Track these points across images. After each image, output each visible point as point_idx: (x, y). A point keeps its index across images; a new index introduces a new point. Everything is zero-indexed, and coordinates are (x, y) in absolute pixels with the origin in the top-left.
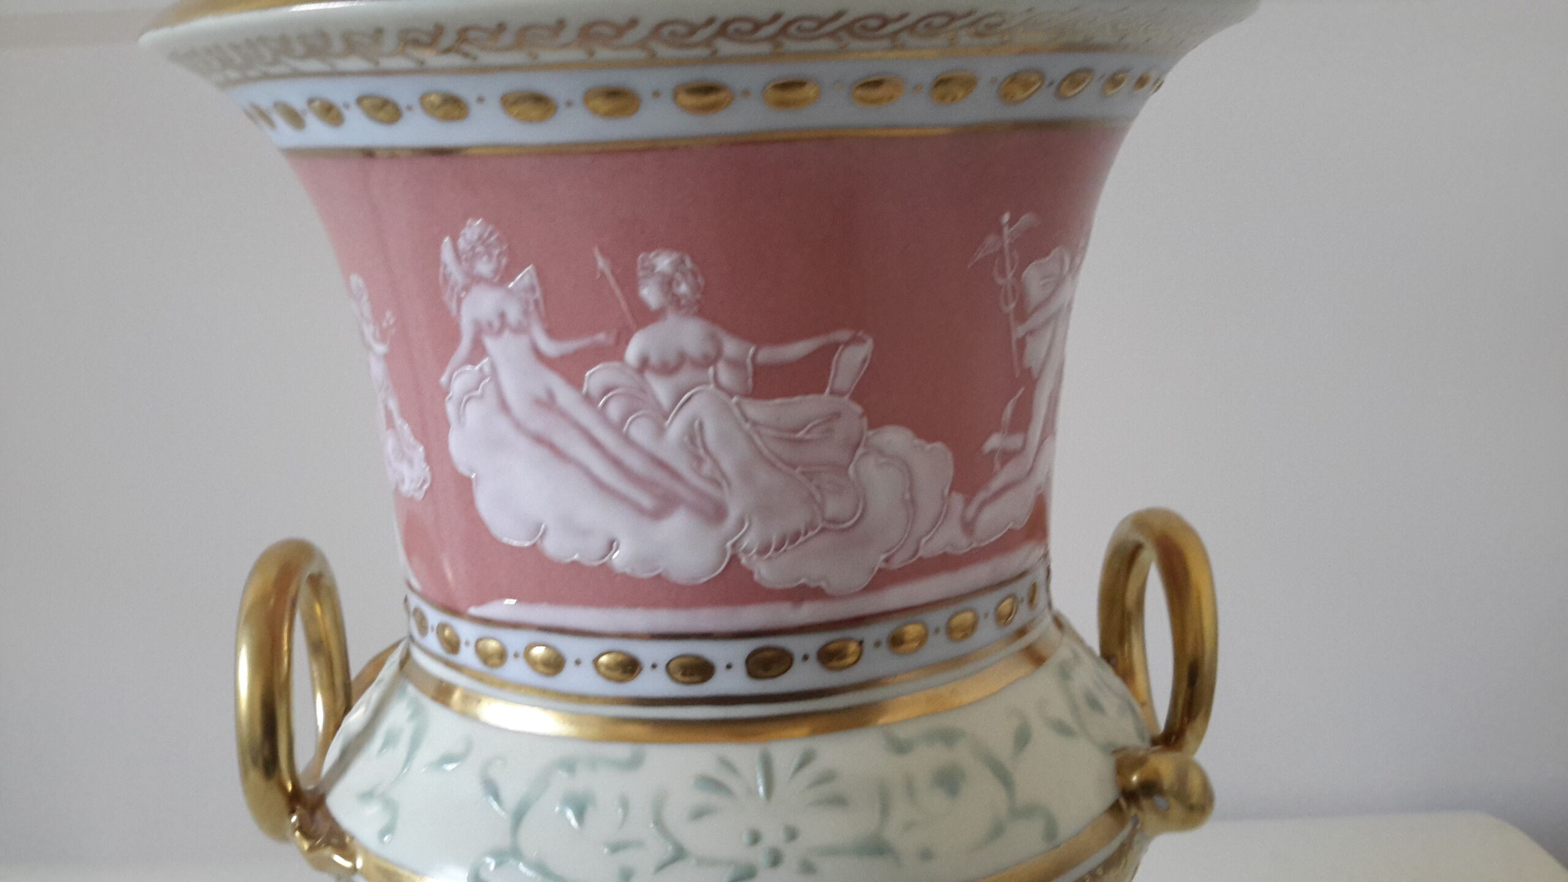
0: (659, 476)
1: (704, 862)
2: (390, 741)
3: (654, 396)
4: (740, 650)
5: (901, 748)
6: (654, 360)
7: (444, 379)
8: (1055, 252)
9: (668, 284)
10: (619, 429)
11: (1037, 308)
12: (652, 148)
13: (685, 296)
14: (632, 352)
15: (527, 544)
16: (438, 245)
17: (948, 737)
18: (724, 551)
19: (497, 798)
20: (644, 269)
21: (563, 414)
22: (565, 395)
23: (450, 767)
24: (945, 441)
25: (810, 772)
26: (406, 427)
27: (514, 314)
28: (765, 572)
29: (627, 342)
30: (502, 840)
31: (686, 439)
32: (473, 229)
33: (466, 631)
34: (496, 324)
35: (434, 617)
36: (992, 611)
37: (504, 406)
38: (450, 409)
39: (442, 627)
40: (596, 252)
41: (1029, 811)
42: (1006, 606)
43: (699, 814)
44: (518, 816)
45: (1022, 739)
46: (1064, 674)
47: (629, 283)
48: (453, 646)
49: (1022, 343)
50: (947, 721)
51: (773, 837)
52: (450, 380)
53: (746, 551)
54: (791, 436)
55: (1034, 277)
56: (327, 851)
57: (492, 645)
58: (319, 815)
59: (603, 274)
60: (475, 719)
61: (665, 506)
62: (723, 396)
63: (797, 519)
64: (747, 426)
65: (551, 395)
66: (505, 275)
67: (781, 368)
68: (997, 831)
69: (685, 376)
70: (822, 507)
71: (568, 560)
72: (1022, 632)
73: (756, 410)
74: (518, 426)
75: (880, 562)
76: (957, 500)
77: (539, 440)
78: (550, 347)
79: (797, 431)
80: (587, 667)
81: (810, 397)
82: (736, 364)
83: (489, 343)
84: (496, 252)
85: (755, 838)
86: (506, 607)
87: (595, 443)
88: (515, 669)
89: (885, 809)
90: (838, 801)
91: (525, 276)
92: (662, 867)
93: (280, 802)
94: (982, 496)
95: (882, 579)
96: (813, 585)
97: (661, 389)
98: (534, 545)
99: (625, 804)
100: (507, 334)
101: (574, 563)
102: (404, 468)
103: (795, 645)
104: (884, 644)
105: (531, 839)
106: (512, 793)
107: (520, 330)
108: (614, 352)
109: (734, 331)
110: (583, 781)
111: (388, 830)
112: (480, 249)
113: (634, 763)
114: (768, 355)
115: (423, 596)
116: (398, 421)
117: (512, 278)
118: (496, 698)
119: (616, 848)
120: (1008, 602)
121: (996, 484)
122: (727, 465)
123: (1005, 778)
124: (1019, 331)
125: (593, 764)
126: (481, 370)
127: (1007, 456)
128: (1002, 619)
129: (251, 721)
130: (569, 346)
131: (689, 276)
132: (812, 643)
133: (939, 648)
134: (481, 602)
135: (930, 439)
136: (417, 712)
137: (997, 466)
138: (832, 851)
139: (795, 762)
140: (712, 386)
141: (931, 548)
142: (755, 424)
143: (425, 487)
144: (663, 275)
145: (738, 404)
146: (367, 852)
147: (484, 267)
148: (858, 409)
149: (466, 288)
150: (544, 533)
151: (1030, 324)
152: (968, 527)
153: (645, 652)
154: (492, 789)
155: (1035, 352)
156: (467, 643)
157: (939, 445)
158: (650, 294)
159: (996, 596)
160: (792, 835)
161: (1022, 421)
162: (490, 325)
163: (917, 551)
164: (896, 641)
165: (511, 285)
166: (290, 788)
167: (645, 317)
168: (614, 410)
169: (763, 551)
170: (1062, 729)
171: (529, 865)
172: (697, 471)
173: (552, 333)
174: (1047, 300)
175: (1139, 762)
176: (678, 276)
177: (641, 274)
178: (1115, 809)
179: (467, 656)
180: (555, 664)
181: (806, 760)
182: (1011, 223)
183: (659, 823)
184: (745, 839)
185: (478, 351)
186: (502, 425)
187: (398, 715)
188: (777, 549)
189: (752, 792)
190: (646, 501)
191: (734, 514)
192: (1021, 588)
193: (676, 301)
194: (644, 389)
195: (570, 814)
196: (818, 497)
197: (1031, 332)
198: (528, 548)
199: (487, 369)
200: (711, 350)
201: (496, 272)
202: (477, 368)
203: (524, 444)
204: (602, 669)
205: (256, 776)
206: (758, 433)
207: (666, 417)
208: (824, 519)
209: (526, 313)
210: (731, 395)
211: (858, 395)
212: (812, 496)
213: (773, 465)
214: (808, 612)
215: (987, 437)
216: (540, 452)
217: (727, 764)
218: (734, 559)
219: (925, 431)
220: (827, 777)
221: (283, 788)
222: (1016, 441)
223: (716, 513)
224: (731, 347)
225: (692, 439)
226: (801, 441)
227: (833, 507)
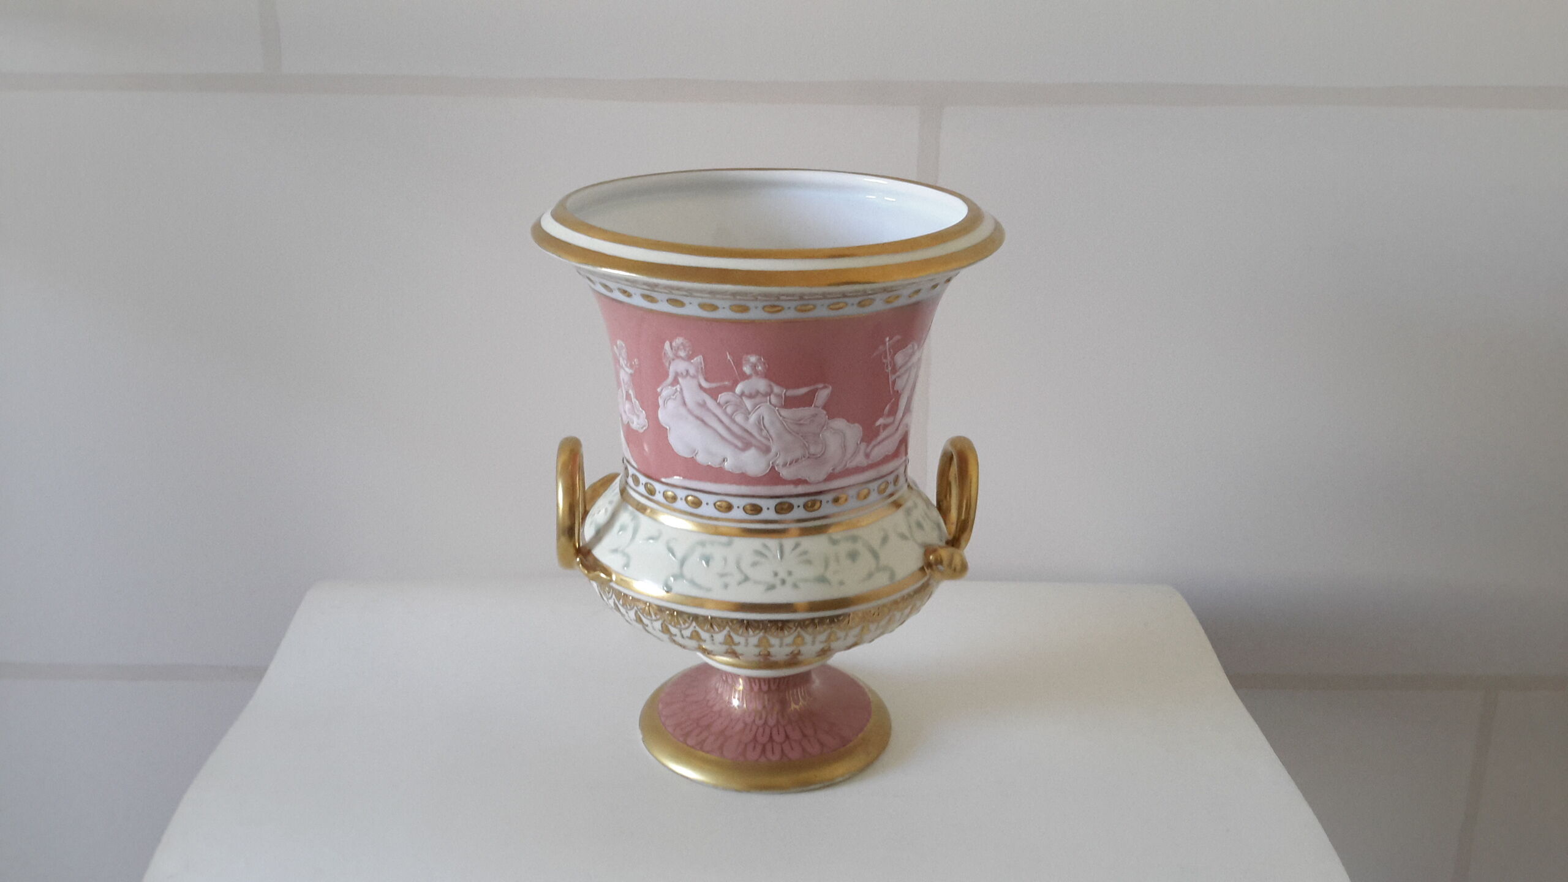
0: (746, 435)
1: (756, 582)
2: (623, 528)
3: (746, 406)
4: (772, 503)
5: (834, 542)
6: (747, 392)
7: (659, 390)
8: (910, 346)
9: (754, 367)
10: (731, 417)
11: (900, 368)
12: (752, 322)
13: (760, 371)
14: (738, 390)
15: (689, 457)
16: (664, 343)
17: (854, 539)
18: (769, 465)
19: (673, 555)
20: (746, 360)
21: (709, 410)
22: (710, 403)
23: (651, 541)
24: (858, 422)
25: (799, 550)
26: (637, 402)
27: (692, 371)
28: (785, 473)
29: (736, 386)
30: (676, 570)
31: (757, 422)
32: (679, 341)
33: (658, 487)
34: (684, 374)
35: (643, 480)
36: (876, 489)
37: (684, 404)
38: (661, 402)
39: (646, 485)
40: (728, 353)
41: (885, 568)
42: (883, 487)
43: (755, 564)
44: (682, 563)
45: (885, 540)
46: (908, 512)
47: (739, 364)
48: (652, 492)
49: (894, 382)
50: (855, 532)
51: (782, 574)
52: (662, 390)
53: (777, 465)
54: (799, 423)
55: (899, 358)
56: (597, 573)
57: (670, 493)
58: (590, 558)
59: (729, 360)
60: (655, 520)
61: (747, 446)
62: (773, 407)
63: (798, 453)
64: (781, 418)
65: (704, 401)
66: (689, 358)
67: (795, 398)
68: (870, 575)
69: (757, 400)
70: (808, 448)
71: (706, 464)
72: (891, 495)
73: (785, 413)
74: (690, 412)
75: (830, 470)
76: (863, 446)
77: (697, 418)
78: (705, 384)
79: (800, 420)
80: (711, 506)
81: (806, 408)
82: (778, 396)
83: (680, 380)
84: (687, 349)
85: (776, 574)
86: (676, 479)
87: (721, 421)
88: (680, 504)
89: (827, 566)
90: (809, 562)
91: (698, 359)
92: (740, 583)
93: (572, 551)
94: (874, 443)
95: (831, 477)
96: (803, 478)
97: (748, 404)
98: (693, 457)
99: (725, 560)
100: (688, 377)
101: (708, 466)
102: (635, 419)
103: (794, 501)
104: (830, 502)
105: (687, 571)
106: (679, 554)
107: (694, 377)
108: (732, 389)
109: (778, 384)
110: (708, 550)
111: (627, 565)
112: (682, 347)
113: (729, 544)
114: (792, 392)
115: (638, 470)
116: (634, 400)
117: (693, 359)
118: (668, 513)
119: (722, 575)
120: (884, 484)
121: (880, 438)
122: (772, 432)
123: (875, 555)
124: (892, 378)
125: (712, 543)
126: (676, 389)
127: (885, 426)
128: (881, 492)
129: (563, 519)
130: (714, 385)
131: (762, 364)
132: (801, 501)
133: (853, 503)
134: (666, 477)
135: (853, 422)
136: (634, 518)
137: (881, 431)
138: (806, 580)
139: (792, 547)
140: (768, 403)
141: (852, 464)
142: (784, 418)
143: (644, 428)
144: (752, 363)
145: (778, 410)
146: (617, 573)
147: (682, 354)
148: (825, 412)
149: (673, 360)
150: (697, 453)
151: (898, 374)
152: (867, 456)
153: (735, 501)
154: (671, 550)
155: (899, 384)
156: (659, 492)
157: (857, 425)
158: (747, 369)
159: (880, 482)
160: (790, 573)
161: (893, 412)
162: (682, 374)
163: (845, 465)
164: (836, 500)
165: (692, 361)
166: (577, 546)
167: (744, 377)
168: (729, 410)
169: (785, 465)
170: (903, 537)
171: (686, 580)
172: (761, 435)
173: (706, 380)
174: (906, 363)
175: (934, 551)
176: (758, 364)
177: (744, 362)
178: (922, 569)
179: (659, 497)
180: (697, 504)
181: (797, 545)
182: (889, 341)
183: (739, 568)
184: (772, 574)
185: (675, 382)
186: (683, 411)
187: (625, 517)
188: (790, 464)
189: (775, 556)
190: (740, 444)
191: (774, 450)
192: (891, 478)
193: (757, 373)
194: (742, 403)
195: (704, 562)
196: (807, 445)
197: (899, 377)
198: (690, 458)
199: (678, 389)
200: (768, 390)
201: (687, 355)
202: (675, 388)
203: (691, 418)
204: (717, 507)
205: (564, 539)
206: (786, 422)
207: (749, 413)
208: (809, 453)
209: (697, 371)
210: (775, 407)
211: (825, 407)
212: (804, 444)
213: (790, 433)
214: (800, 489)
215: (877, 420)
216: (699, 422)
217: (765, 546)
218: (773, 468)
219: (851, 419)
220: (805, 553)
221: (575, 545)
222: (890, 420)
223: (767, 450)
224: (777, 389)
225: (759, 423)
226: (801, 424)
227: (812, 450)
